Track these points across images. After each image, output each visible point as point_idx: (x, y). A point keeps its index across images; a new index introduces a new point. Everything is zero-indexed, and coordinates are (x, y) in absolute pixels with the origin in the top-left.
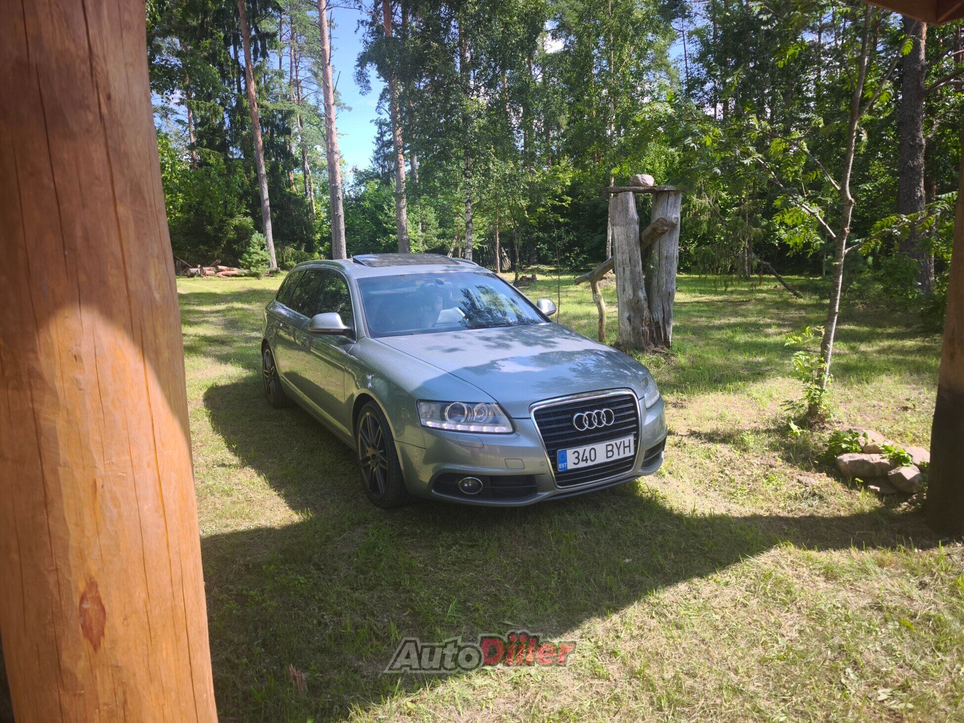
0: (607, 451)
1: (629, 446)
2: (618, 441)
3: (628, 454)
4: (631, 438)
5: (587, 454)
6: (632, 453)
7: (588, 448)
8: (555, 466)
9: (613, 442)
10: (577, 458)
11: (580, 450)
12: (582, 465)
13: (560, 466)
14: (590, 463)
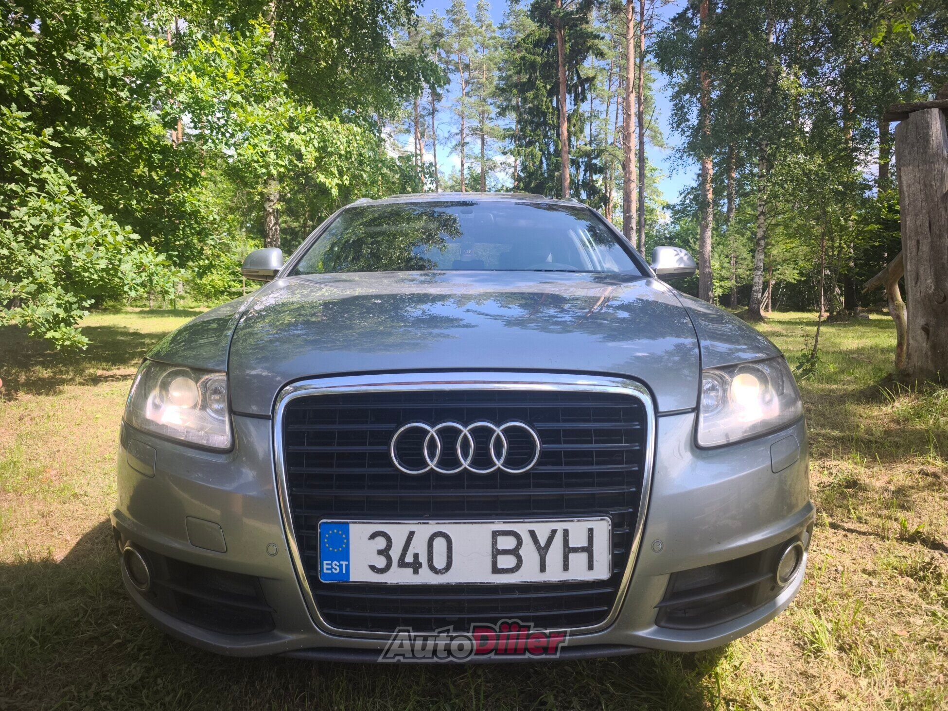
0: (496, 553)
1: (589, 549)
2: (543, 529)
3: (579, 571)
4: (602, 527)
5: (419, 546)
6: (602, 572)
7: (423, 530)
8: (310, 564)
9: (522, 528)
10: (385, 552)
11: (398, 531)
12: (399, 576)
13: (328, 567)
14: (425, 577)
